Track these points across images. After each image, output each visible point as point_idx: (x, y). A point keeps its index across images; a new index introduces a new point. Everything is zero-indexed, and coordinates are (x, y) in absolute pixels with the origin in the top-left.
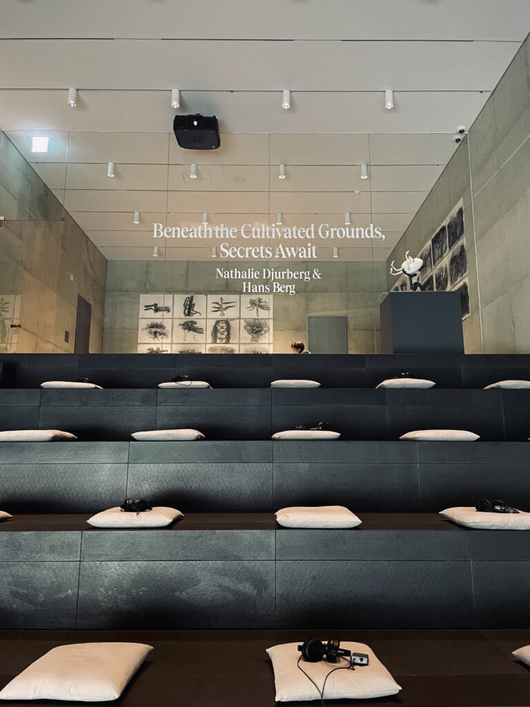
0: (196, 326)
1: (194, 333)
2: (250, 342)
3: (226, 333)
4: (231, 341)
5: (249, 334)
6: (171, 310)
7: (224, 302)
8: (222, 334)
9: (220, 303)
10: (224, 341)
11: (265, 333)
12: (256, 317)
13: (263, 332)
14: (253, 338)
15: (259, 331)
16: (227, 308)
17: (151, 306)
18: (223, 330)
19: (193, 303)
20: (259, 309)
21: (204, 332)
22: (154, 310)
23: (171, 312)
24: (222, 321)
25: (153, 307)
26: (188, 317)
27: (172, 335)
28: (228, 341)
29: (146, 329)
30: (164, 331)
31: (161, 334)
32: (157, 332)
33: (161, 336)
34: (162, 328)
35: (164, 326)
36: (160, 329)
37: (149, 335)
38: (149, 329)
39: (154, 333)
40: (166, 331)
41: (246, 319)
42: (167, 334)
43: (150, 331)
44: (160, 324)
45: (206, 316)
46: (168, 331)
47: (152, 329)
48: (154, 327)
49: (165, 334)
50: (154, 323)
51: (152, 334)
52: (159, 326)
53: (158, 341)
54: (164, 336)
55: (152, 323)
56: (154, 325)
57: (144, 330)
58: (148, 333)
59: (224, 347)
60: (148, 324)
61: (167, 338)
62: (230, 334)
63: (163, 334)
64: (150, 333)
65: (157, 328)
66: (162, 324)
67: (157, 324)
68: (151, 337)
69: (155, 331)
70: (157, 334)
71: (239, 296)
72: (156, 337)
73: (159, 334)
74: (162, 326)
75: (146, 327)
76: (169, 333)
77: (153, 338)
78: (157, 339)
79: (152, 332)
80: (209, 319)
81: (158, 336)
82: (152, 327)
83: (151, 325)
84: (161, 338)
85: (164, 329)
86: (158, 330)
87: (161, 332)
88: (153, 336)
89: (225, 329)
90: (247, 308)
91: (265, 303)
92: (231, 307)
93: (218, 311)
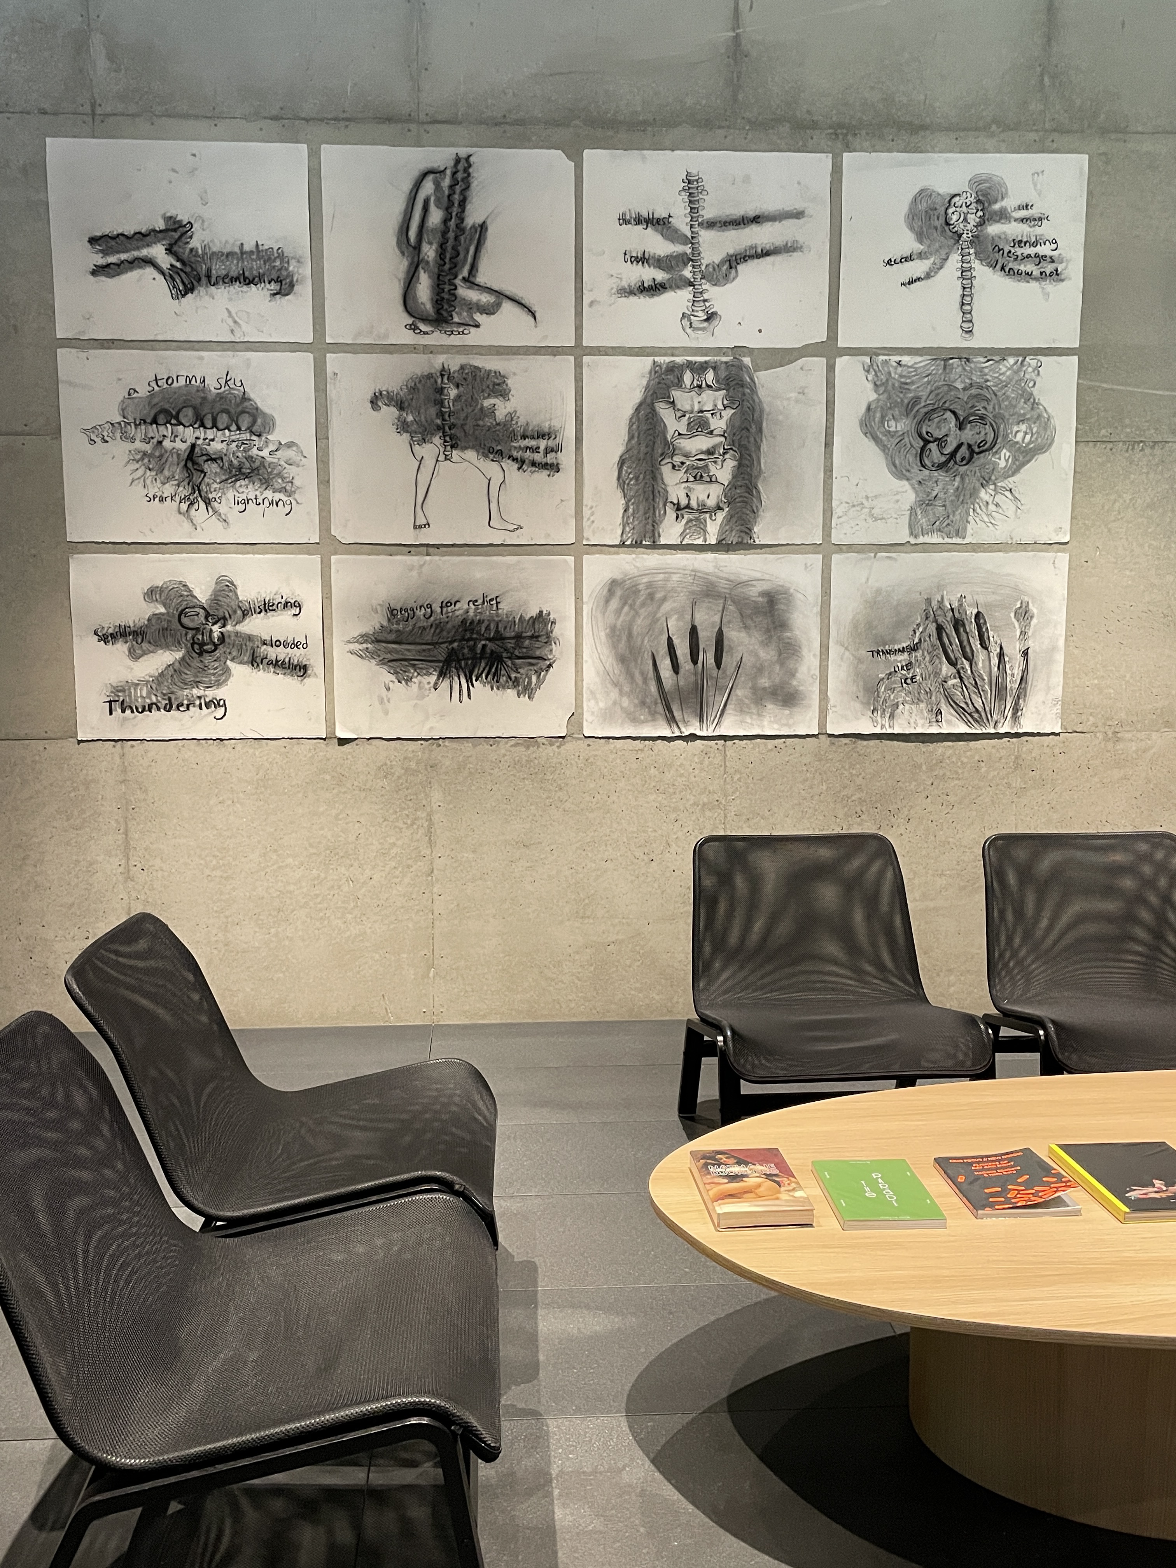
0: (502, 408)
1: (492, 468)
2: (904, 536)
3: (724, 471)
4: (762, 533)
5: (899, 472)
6: (304, 272)
7: (708, 213)
8: (700, 475)
9: (681, 223)
10: (713, 530)
11: (1015, 469)
12: (953, 339)
13: (1003, 459)
14: (926, 503)
15: (975, 451)
16: (734, 261)
17: (144, 237)
18: (702, 443)
19: (473, 217)
20: (982, 272)
21: (566, 458)
22: (170, 276)
23: (304, 291)
24: (700, 369)
25: (158, 252)
26: (437, 338)
27: (324, 481)
28: (748, 532)
29: (121, 429)
30: (262, 451)
31: (240, 469)
32: (207, 455)
33: (241, 486)
34: (240, 423)
35: (255, 411)
36: (226, 431)
37: (144, 481)
38: (139, 430)
39: (183, 463)
40: (274, 448)
41: (878, 355)
42: (285, 471)
43: (148, 448)
44: (223, 389)
45: (579, 328)
46: (294, 448)
47: (162, 429)
48: (177, 417)
49: (269, 470)
50: (175, 384)
51: (166, 473)
52: (218, 407)
53: (220, 525)
54: (264, 486)
55: (160, 383)
56: (176, 396)
57: (103, 439)
58: (137, 466)
59: (714, 579)
60: (129, 395)
61: (288, 502)
62: (755, 472)
63: (248, 471)
64: (151, 466)
65: (202, 425)
66: (242, 388)
67: (202, 395)
68: (162, 500)
69: (188, 452)
70: (205, 473)
71: (825, 161)
72: (201, 496)
73: (218, 470)
74: (238, 405)
75: (119, 419)
76: (298, 466)
77: (175, 504)
78: (209, 508)
79: (163, 460)
80: (600, 351)
81: (212, 490)
82: (161, 419)
83: (156, 400)
84: (242, 507)
85: (255, 429)
86: (213, 440)
87: (240, 455)
88: (178, 485)
89: (723, 439)
90: (889, 262)
91: (1022, 221)
92: (765, 254)
93: (667, 286)
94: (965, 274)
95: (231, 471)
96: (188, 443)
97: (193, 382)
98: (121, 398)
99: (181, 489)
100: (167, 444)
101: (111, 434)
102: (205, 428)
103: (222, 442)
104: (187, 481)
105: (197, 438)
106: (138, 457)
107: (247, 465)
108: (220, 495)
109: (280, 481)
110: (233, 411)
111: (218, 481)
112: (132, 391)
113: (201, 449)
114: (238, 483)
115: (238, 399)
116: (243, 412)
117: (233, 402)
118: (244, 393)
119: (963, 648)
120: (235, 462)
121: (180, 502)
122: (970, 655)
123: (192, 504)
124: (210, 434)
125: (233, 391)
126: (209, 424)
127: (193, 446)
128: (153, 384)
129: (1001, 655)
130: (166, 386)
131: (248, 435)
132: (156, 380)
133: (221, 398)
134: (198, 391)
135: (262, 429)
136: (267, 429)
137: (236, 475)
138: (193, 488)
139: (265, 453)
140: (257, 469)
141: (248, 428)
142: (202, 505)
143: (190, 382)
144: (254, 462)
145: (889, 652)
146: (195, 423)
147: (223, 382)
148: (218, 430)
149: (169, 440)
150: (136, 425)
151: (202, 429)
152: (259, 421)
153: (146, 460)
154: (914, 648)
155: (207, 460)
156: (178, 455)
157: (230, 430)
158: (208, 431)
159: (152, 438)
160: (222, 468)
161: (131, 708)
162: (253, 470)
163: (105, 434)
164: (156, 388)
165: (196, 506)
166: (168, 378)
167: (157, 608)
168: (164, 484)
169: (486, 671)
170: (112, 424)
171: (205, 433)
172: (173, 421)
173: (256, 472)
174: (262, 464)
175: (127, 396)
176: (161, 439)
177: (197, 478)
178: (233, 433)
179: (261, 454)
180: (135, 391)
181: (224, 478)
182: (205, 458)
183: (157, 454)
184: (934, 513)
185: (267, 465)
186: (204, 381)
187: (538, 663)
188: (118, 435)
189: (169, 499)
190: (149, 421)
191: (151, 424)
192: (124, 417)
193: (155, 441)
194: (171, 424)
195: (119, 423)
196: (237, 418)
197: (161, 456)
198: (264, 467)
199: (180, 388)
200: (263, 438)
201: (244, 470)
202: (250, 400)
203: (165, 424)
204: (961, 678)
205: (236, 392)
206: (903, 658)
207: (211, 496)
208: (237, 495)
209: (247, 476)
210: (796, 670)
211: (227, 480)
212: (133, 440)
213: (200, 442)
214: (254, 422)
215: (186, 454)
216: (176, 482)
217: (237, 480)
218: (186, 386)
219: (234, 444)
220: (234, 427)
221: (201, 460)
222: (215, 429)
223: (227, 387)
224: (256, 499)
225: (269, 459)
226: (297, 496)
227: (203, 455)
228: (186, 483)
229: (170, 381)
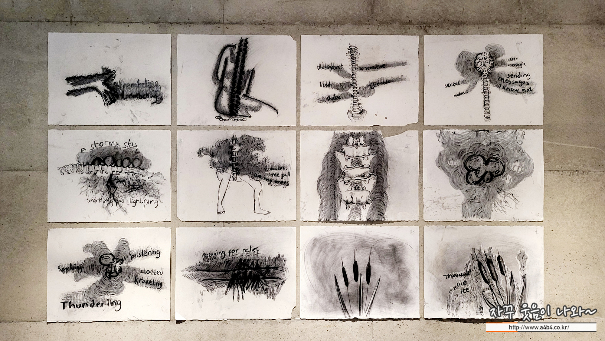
0: (261, 156)
1: (255, 184)
2: (459, 217)
3: (370, 185)
4: (389, 215)
5: (456, 185)
6: (166, 92)
7: (360, 63)
8: (357, 187)
9: (347, 68)
10: (365, 213)
11: (515, 183)
12: (480, 121)
13: (508, 179)
14: (471, 201)
15: (493, 176)
16: (373, 85)
17: (91, 78)
18: (358, 171)
19: (248, 66)
20: (493, 89)
21: (292, 179)
22: (104, 95)
23: (167, 101)
24: (358, 136)
25: (99, 84)
26: (231, 122)
27: (174, 191)
28: (382, 214)
29: (77, 167)
30: (144, 176)
31: (133, 186)
32: (118, 179)
33: (133, 194)
34: (134, 164)
35: (142, 158)
36: (128, 168)
37: (87, 192)
38: (85, 168)
39: (106, 183)
40: (150, 176)
41: (443, 129)
42: (155, 187)
43: (89, 176)
44: (127, 148)
45: (298, 117)
46: (160, 176)
47: (97, 167)
48: (104, 162)
49: (148, 186)
50: (104, 146)
51: (98, 188)
52: (124, 156)
53: (123, 213)
54: (145, 194)
55: (96, 145)
56: (104, 151)
57: (68, 172)
58: (84, 185)
59: (365, 238)
60: (81, 151)
61: (156, 202)
62: (385, 186)
63: (138, 187)
64: (90, 185)
65: (116, 165)
66: (136, 147)
67: (117, 151)
68: (95, 201)
69: (109, 178)
70: (116, 188)
71: (415, 39)
72: (114, 199)
73: (123, 186)
74: (133, 156)
75: (77, 162)
76: (162, 184)
77: (101, 203)
78: (118, 205)
79: (97, 182)
80: (308, 128)
81: (120, 196)
82: (96, 163)
83: (94, 154)
84: (134, 204)
85: (141, 167)
86: (121, 172)
87: (134, 179)
88: (103, 194)
89: (369, 169)
90: (448, 86)
91: (512, 65)
92: (388, 82)
93: (341, 97)
94: (486, 91)
95: (129, 187)
96: (109, 174)
97: (113, 145)
98: (78, 153)
99: (105, 196)
100: (99, 174)
101: (72, 170)
102: (117, 166)
103: (125, 173)
104: (108, 192)
105: (113, 171)
106: (84, 181)
107: (137, 184)
108: (123, 198)
109: (153, 191)
110: (131, 158)
111: (123, 192)
112: (83, 149)
113: (115, 177)
114: (132, 193)
115: (134, 152)
116: (136, 159)
117: (131, 154)
118: (137, 150)
119: (492, 274)
120: (131, 183)
121: (104, 202)
122: (496, 278)
123: (109, 203)
124: (120, 169)
125: (131, 149)
126: (119, 164)
127: (111, 175)
128: (93, 146)
129: (512, 278)
130: (99, 146)
131: (138, 169)
132: (95, 144)
133: (126, 152)
134: (114, 149)
135: (145, 167)
136: (147, 167)
137: (131, 189)
138: (110, 195)
139: (146, 178)
140: (142, 186)
141: (138, 166)
142: (114, 203)
143: (111, 144)
144: (140, 182)
145: (454, 276)
146: (112, 164)
147: (127, 144)
148: (124, 167)
149: (100, 172)
150: (84, 165)
151: (116, 167)
152: (143, 163)
153: (88, 182)
154: (467, 274)
155: (118, 182)
156: (104, 179)
157: (129, 167)
158: (119, 168)
159: (92, 171)
160: (125, 186)
161: (74, 306)
162: (140, 187)
163: (69, 170)
164: (95, 148)
165: (111, 204)
166: (101, 143)
167: (89, 255)
168: (96, 193)
169: (251, 285)
170: (73, 165)
171: (117, 168)
172: (102, 164)
173: (141, 187)
174: (144, 184)
175: (80, 152)
176: (96, 172)
177: (112, 191)
178: (130, 169)
179: (144, 178)
180: (84, 149)
181: (125, 190)
182: (117, 181)
183: (94, 179)
184: (474, 206)
185: (146, 184)
186: (118, 144)
187: (277, 281)
188: (75, 170)
189: (98, 201)
190: (90, 163)
191: (91, 165)
192: (78, 162)
193: (93, 173)
194: (101, 165)
195: (76, 165)
196: (133, 161)
197: (96, 180)
198: (145, 184)
199: (106, 147)
200: (145, 171)
201: (135, 187)
202: (139, 153)
203: (98, 165)
204: (492, 290)
205: (133, 149)
206: (462, 279)
207: (119, 199)
208: (132, 198)
209: (137, 189)
210: (408, 284)
211: (127, 191)
212: (82, 172)
213: (114, 173)
214: (141, 163)
215: (108, 179)
216: (103, 193)
217: (131, 191)
218: (109, 146)
219: (131, 174)
220: (131, 166)
221: (115, 182)
222: (122, 167)
223: (129, 147)
224: (141, 200)
225: (148, 181)
226: (160, 199)
227: (116, 179)
228: (107, 193)
229: (101, 145)
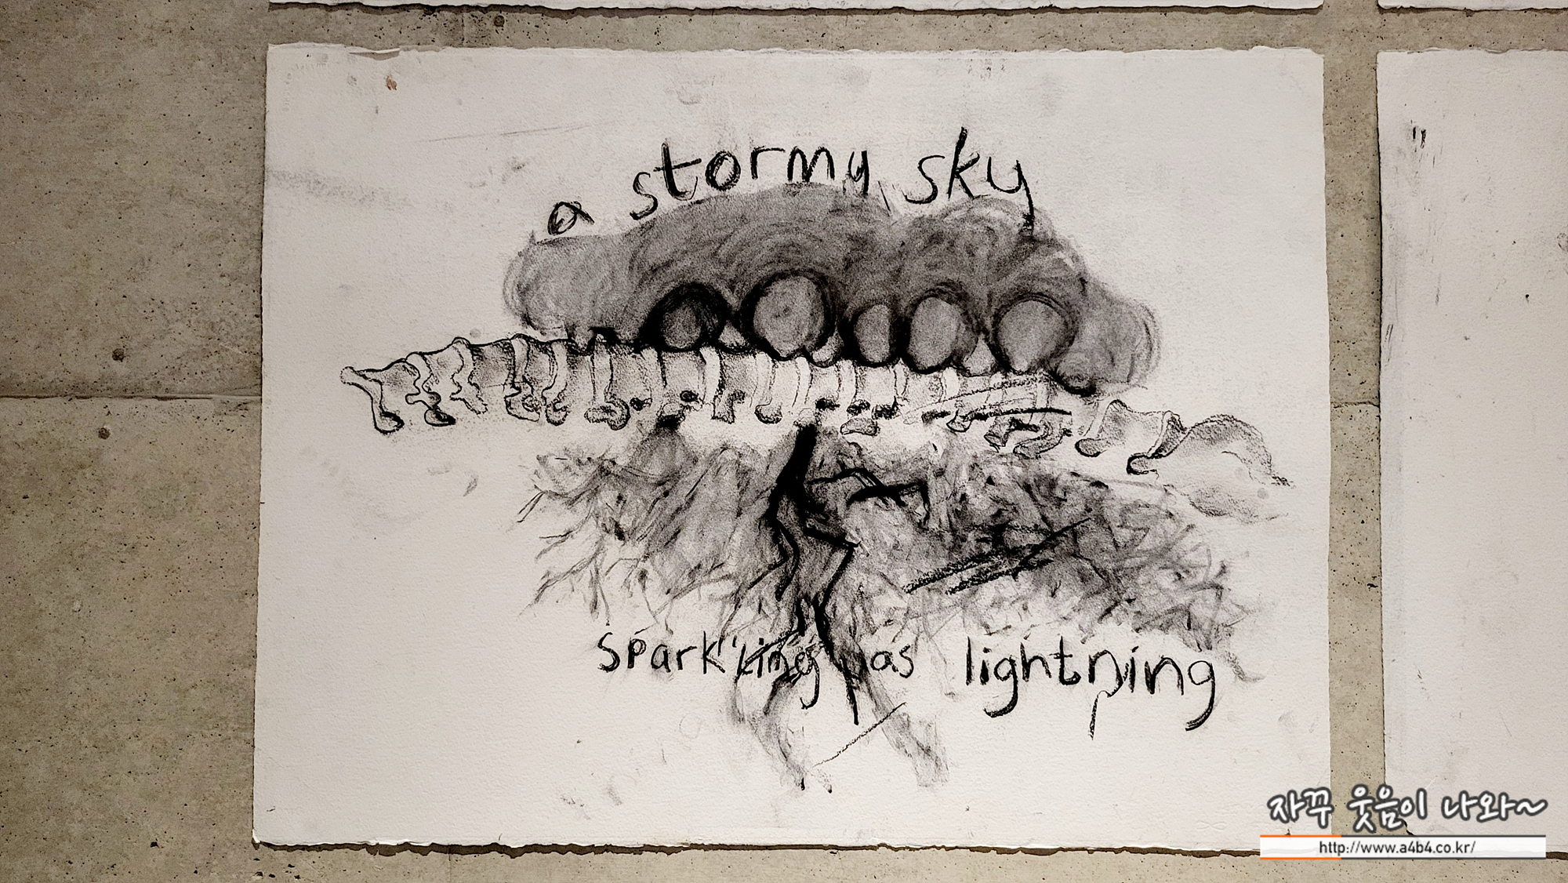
27: (1355, 581)
30: (1093, 451)
31: (997, 530)
32: (864, 472)
33: (997, 603)
34: (1008, 341)
35: (1073, 291)
36: (950, 374)
37: (594, 582)
38: (584, 372)
39: (761, 507)
40: (1147, 445)
42: (1189, 541)
43: (618, 445)
44: (941, 201)
46: (1238, 445)
47: (683, 371)
48: (744, 319)
49: (1123, 535)
50: (745, 184)
51: (689, 547)
52: (917, 274)
53: (903, 769)
54: (1100, 603)
55: (681, 180)
56: (743, 233)
57: (435, 409)
58: (569, 519)
60: (553, 227)
61: (1201, 672)
63: (1034, 539)
64: (626, 523)
65: (852, 351)
66: (1020, 198)
67: (856, 227)
68: (665, 660)
69: (783, 459)
70: (850, 548)
72: (829, 646)
73: (907, 536)
74: (1001, 268)
75: (509, 326)
76: (1249, 517)
77: (718, 682)
78: (861, 697)
79: (683, 491)
81: (878, 618)
82: (682, 327)
83: (658, 252)
84: (998, 692)
85: (1068, 365)
86: (889, 412)
87: (1001, 472)
88: (737, 599)
95: (959, 540)
96: (787, 428)
97: (820, 173)
98: (522, 244)
99: (747, 613)
100: (698, 428)
101: (468, 391)
102: (861, 361)
103: (929, 418)
104: (773, 580)
105: (822, 404)
106: (575, 483)
107: (1030, 514)
108: (907, 639)
109: (1166, 579)
110: (979, 291)
111: (904, 580)
112: (564, 214)
113: (840, 453)
114: (988, 590)
115: (1002, 241)
116: (1023, 295)
117: (982, 252)
118: (1030, 218)
120: (981, 505)
121: (741, 671)
123: (787, 679)
124: (880, 385)
125: (981, 211)
126: (876, 343)
127: (807, 437)
128: (655, 184)
130: (704, 190)
131: (1041, 388)
132: (668, 168)
133: (935, 239)
134: (837, 211)
135: (1101, 365)
136: (1123, 365)
137: (981, 558)
138: (797, 612)
139: (1109, 466)
140: (1073, 531)
141: (1042, 362)
142: (833, 681)
143: (807, 174)
144: (1060, 502)
146: (821, 343)
147: (941, 171)
148: (915, 367)
149: (708, 410)
150: (573, 352)
151: (846, 365)
152: (1090, 331)
153: (608, 496)
155: (860, 496)
156: (743, 473)
157: (963, 371)
158: (874, 376)
159: (639, 404)
160: (921, 527)
162: (1052, 538)
163: (444, 388)
164: (667, 202)
165: (806, 686)
166: (713, 166)
168: (674, 593)
170: (475, 349)
171: (859, 383)
172: (731, 336)
173: (1065, 544)
174: (1095, 514)
175: (543, 235)
176: (672, 409)
177: (815, 567)
178: (974, 383)
179: (1092, 468)
180: (578, 212)
181: (927, 567)
182: (852, 484)
183: (655, 469)
185: (1112, 514)
186: (864, 169)
188: (497, 391)
189: (693, 660)
190: (626, 333)
191: (637, 346)
192: (527, 320)
193: (648, 417)
194: (721, 348)
195: (506, 346)
196: (997, 318)
197: (667, 483)
198: (1101, 521)
199: (763, 196)
200: (1104, 402)
201: (1015, 538)
202: (1053, 243)
203: (695, 348)
205: (995, 213)
207: (869, 645)
208: (981, 639)
209: (1027, 561)
211: (939, 576)
212: (556, 412)
213: (833, 420)
214: (1069, 335)
215: (775, 473)
216: (729, 587)
217: (980, 579)
218: (791, 190)
219: (979, 428)
220: (981, 358)
221: (835, 495)
222: (900, 368)
223: (959, 194)
224: (1061, 656)
225: (1125, 491)
226: (1238, 645)
227: (846, 472)
228: (767, 589)
229: (723, 173)
